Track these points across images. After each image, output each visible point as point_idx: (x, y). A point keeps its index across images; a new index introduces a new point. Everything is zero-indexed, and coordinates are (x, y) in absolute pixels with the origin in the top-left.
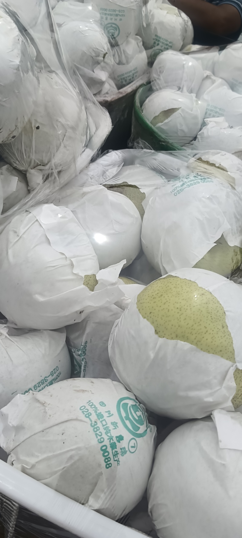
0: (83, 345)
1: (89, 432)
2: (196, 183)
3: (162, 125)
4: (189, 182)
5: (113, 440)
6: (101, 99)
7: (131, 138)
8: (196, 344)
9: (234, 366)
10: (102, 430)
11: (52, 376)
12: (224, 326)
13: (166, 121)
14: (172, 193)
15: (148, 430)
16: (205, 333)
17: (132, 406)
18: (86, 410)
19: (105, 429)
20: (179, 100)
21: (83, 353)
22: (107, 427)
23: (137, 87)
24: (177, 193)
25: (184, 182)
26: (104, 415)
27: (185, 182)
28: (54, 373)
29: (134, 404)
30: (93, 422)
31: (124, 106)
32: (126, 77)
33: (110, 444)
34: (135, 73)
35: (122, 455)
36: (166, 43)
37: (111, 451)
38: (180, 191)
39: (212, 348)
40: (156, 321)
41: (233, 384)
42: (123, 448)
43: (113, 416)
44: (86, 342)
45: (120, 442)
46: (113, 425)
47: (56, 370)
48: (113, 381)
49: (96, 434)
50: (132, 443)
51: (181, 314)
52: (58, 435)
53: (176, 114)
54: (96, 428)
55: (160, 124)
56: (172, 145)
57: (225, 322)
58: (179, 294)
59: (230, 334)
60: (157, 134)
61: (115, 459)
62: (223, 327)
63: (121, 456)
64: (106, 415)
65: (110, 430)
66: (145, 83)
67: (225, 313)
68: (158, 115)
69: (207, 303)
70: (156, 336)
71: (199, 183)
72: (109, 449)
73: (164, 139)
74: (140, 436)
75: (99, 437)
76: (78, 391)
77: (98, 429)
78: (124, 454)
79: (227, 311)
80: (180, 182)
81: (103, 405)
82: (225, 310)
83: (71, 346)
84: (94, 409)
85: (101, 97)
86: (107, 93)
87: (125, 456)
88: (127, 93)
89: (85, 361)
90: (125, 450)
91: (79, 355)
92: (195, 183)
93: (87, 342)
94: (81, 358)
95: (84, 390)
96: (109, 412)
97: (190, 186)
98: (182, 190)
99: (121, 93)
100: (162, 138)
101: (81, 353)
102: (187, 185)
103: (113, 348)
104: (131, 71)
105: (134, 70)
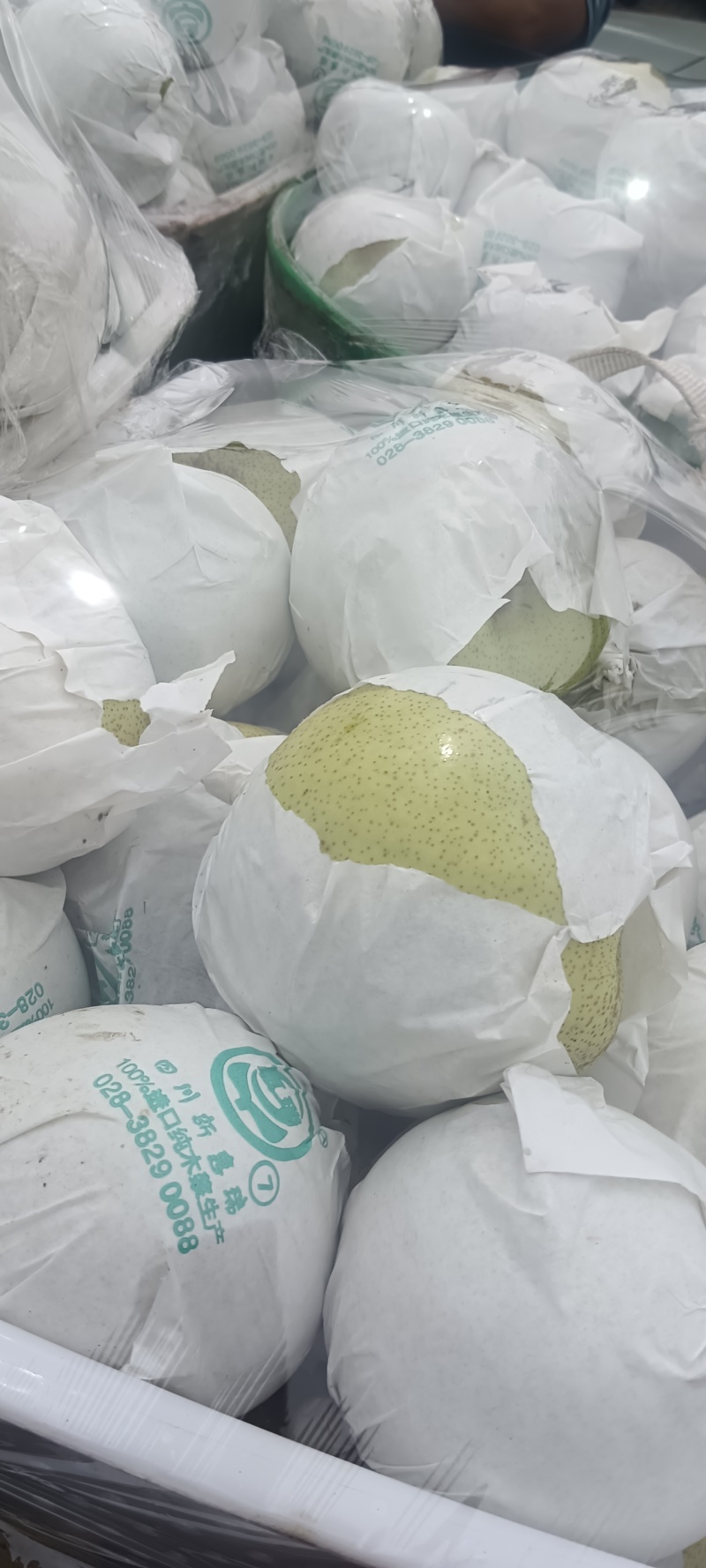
0: (119, 921)
1: (123, 1146)
2: (443, 426)
3: (353, 292)
4: (421, 424)
5: (199, 1168)
6: (165, 218)
7: (262, 334)
8: (445, 874)
9: (563, 932)
10: (163, 1138)
11: (23, 1012)
12: (529, 819)
13: (365, 279)
14: (370, 457)
15: (316, 1139)
16: (471, 840)
17: (263, 1070)
18: (115, 1087)
19: (172, 1136)
20: (398, 216)
21: (122, 945)
22: (178, 1129)
23: (274, 187)
24: (387, 457)
25: (406, 425)
26: (169, 1097)
27: (410, 424)
28: (27, 1002)
29: (269, 1066)
30: (135, 1119)
31: (238, 243)
32: (242, 161)
33: (190, 1179)
34: (268, 148)
35: (231, 1210)
36: (356, 59)
37: (195, 1201)
38: (395, 452)
39: (492, 883)
40: (324, 813)
41: (563, 986)
42: (232, 1189)
43: (200, 1098)
44: (127, 911)
45: (222, 1174)
46: (199, 1124)
47: (34, 994)
48: (207, 1009)
49: (146, 1153)
50: (262, 1175)
51: (398, 790)
52: (27, 1163)
53: (392, 257)
54: (145, 1135)
55: (347, 290)
56: (386, 346)
57: (530, 807)
58: (390, 733)
59: (548, 842)
60: (339, 317)
61: (209, 1223)
62: (525, 822)
63: (225, 1212)
64: (175, 1097)
65: (191, 1139)
66: (299, 177)
67: (530, 781)
68: (341, 263)
69: (473, 755)
70: (326, 857)
71: (451, 424)
72: (188, 1194)
73: (361, 332)
74: (289, 1155)
75: (154, 1161)
76: (91, 1037)
77: (151, 1136)
78: (236, 1207)
79: (537, 776)
80: (394, 427)
81: (167, 1069)
82: (529, 772)
83: (84, 927)
84: (139, 1081)
85: (163, 213)
86: (183, 203)
87: (241, 1213)
88: (243, 203)
89: (130, 968)
90: (241, 1196)
91: (109, 951)
92: (440, 425)
93: (131, 910)
94: (116, 958)
95: (110, 1033)
96: (186, 1088)
97: (423, 435)
98: (400, 448)
99: (226, 203)
100: (354, 328)
101: (114, 944)
102: (414, 434)
103: (204, 914)
104: (254, 143)
105: (264, 138)
